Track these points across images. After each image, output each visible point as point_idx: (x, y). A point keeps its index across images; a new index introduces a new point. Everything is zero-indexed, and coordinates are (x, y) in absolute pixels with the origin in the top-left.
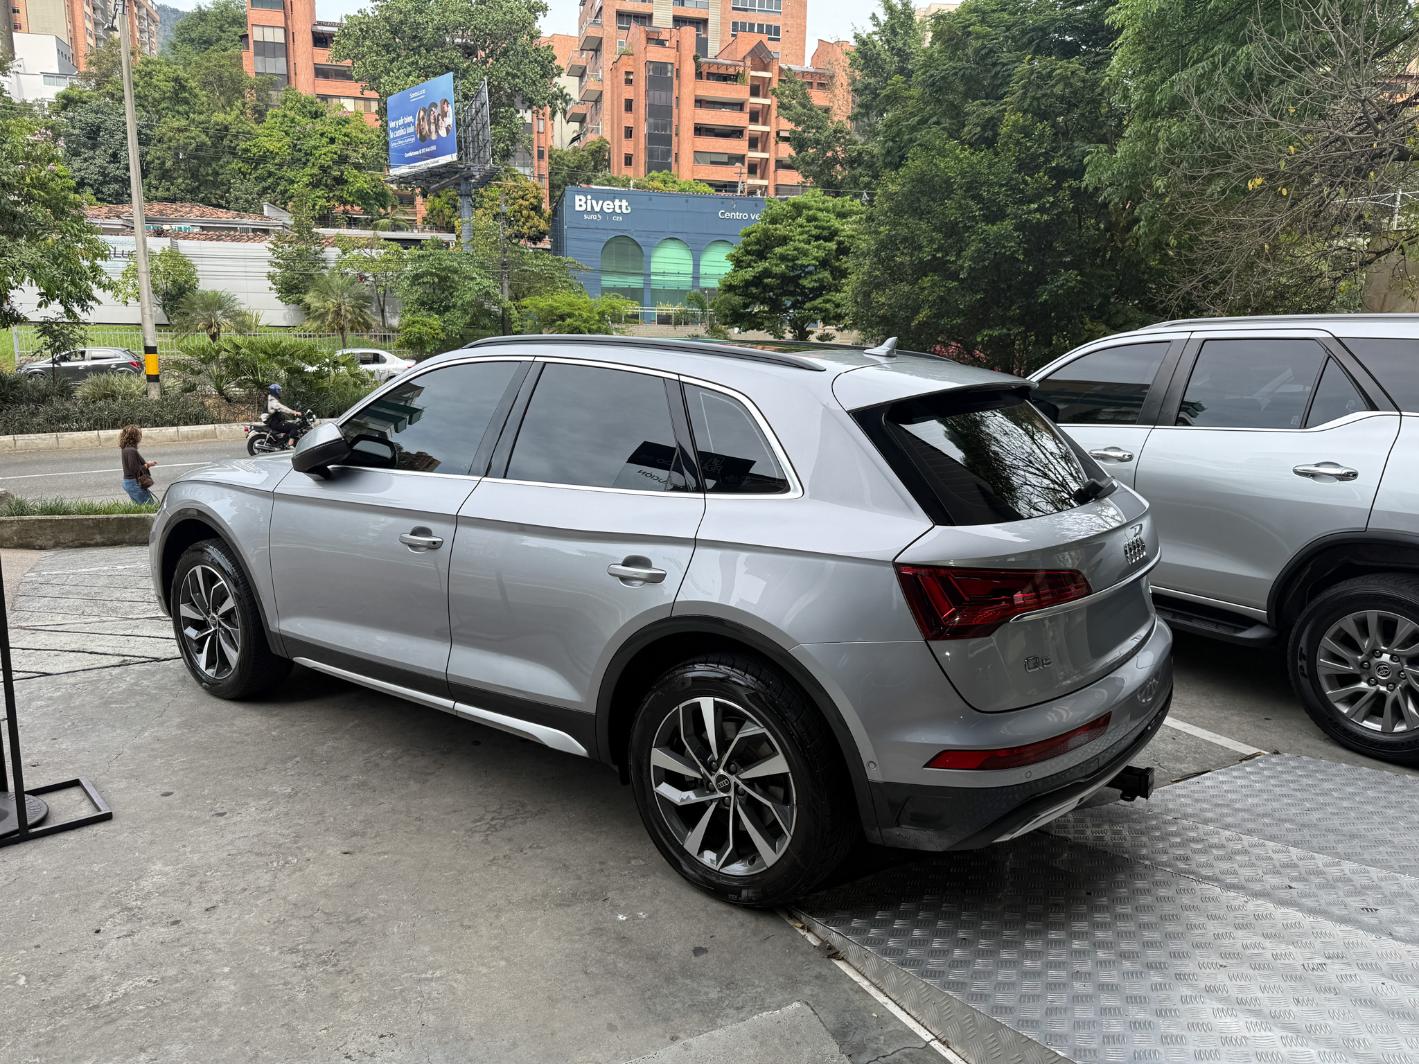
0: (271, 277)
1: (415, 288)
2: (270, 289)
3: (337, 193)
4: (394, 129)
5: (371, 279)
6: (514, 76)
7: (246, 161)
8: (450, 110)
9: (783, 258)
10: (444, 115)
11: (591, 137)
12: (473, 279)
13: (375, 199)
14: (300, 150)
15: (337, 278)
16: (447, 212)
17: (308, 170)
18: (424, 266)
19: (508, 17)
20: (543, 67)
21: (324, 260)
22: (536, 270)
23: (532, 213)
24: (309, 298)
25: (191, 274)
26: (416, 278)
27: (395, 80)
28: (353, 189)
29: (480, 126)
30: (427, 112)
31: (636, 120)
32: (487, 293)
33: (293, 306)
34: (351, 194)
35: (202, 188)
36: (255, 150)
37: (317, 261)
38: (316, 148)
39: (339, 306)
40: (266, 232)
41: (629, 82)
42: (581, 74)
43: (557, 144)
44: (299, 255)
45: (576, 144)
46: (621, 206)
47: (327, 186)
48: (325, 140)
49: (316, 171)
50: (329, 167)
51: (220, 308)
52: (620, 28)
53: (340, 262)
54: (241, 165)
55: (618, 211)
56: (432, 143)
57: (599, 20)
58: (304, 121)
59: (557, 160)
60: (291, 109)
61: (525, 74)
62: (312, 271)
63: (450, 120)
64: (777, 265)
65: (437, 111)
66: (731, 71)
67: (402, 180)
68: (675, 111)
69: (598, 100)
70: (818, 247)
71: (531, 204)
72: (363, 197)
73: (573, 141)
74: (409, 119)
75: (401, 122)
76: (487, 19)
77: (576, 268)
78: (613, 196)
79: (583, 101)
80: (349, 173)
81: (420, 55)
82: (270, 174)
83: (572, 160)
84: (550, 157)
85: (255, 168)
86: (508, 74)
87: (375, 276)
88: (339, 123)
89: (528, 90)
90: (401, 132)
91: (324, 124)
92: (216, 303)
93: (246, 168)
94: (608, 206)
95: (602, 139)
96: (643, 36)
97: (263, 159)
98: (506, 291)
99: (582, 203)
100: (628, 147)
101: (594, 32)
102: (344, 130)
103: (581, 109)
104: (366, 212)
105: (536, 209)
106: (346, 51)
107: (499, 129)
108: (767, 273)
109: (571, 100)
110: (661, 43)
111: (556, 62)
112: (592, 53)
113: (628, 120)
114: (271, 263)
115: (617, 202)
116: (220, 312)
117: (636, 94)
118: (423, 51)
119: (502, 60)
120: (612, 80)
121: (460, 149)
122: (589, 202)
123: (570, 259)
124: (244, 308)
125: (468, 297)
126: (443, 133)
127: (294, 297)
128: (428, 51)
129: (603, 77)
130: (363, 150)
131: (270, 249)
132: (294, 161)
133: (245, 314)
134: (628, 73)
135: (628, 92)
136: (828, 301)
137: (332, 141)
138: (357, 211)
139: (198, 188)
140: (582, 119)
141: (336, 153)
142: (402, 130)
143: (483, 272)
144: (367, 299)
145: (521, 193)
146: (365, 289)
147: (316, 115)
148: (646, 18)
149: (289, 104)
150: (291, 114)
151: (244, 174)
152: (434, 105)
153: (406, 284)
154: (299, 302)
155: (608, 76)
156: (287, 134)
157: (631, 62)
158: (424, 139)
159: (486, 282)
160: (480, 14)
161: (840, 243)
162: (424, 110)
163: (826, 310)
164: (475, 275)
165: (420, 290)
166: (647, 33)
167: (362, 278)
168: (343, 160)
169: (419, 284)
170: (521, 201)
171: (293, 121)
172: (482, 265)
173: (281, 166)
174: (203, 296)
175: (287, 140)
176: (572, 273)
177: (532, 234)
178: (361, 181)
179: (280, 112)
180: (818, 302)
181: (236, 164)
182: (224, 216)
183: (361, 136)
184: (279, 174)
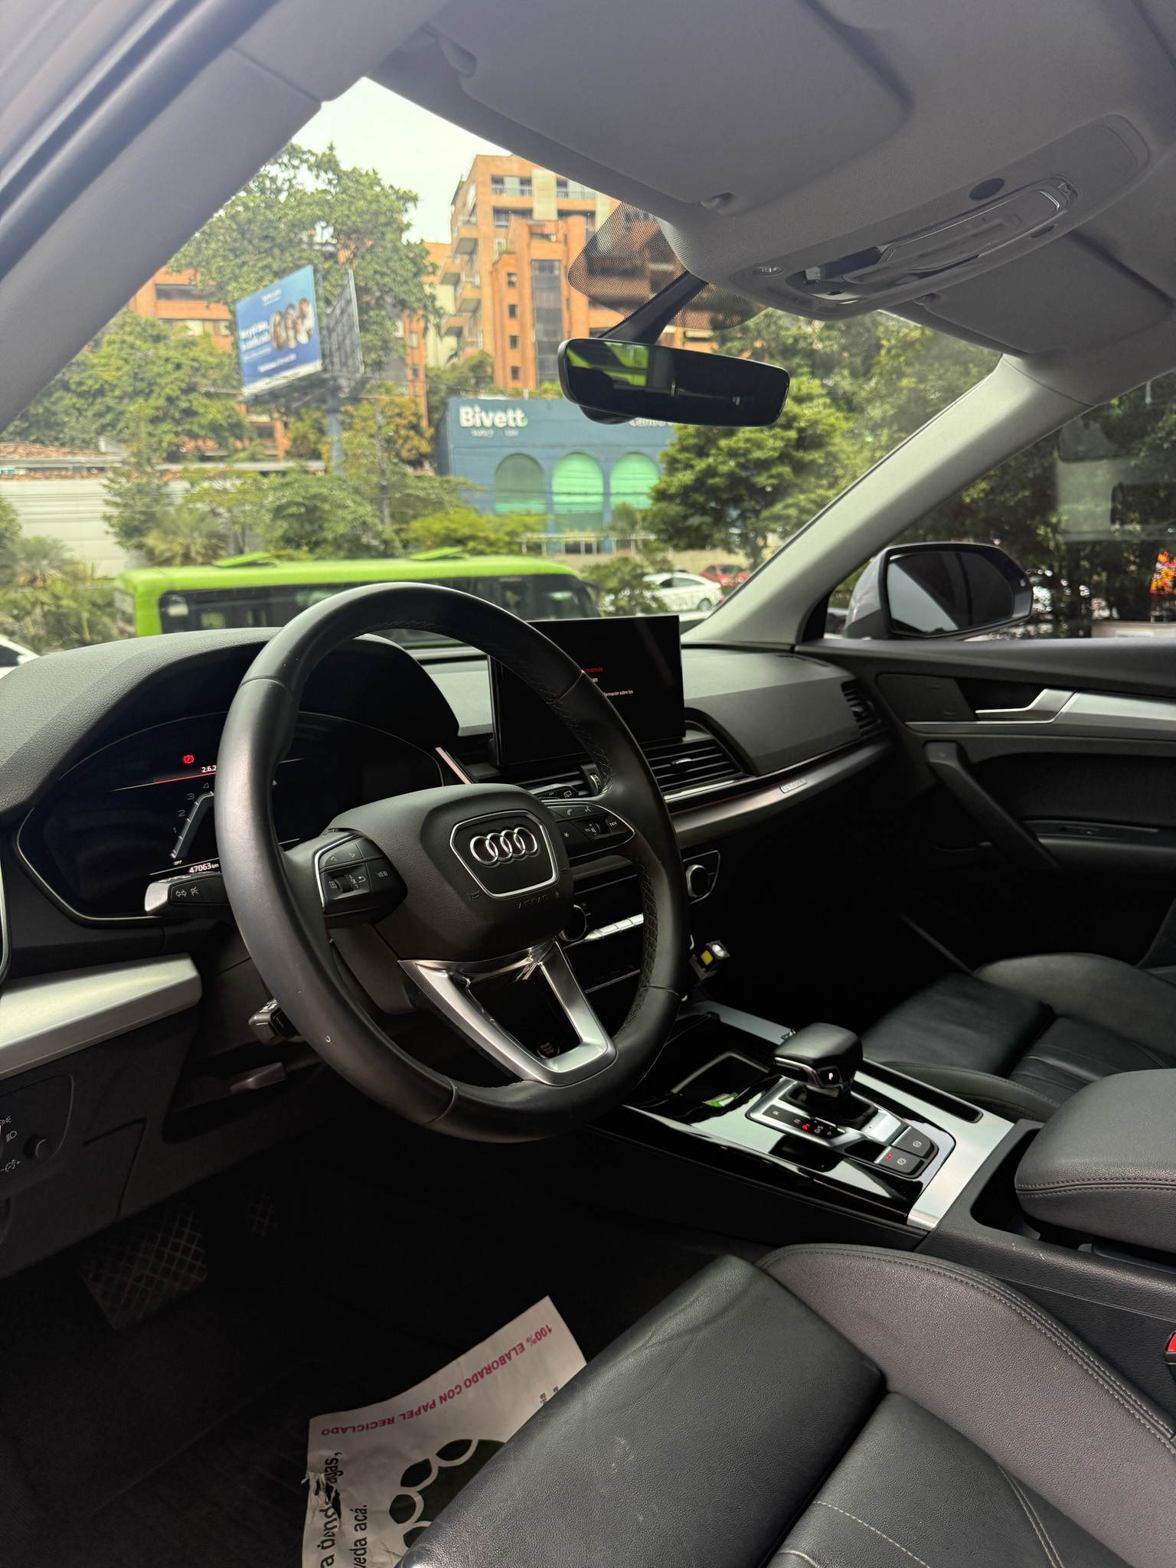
0: (107, 518)
1: (279, 522)
2: (107, 533)
3: (187, 427)
4: (246, 340)
5: (226, 515)
6: (383, 274)
7: (81, 395)
8: (310, 310)
9: (732, 453)
10: (303, 316)
11: (470, 351)
12: (347, 507)
13: (228, 431)
14: (142, 380)
15: (186, 516)
16: (312, 437)
17: (152, 402)
18: (287, 496)
19: (374, 206)
20: (415, 263)
21: (168, 495)
22: (421, 494)
23: (412, 433)
24: (152, 540)
25: (12, 520)
26: (279, 512)
27: (245, 286)
28: (204, 421)
29: (346, 329)
30: (284, 316)
31: (522, 326)
32: (364, 523)
33: (135, 553)
34: (202, 427)
35: (33, 430)
36: (90, 382)
37: (160, 496)
38: (160, 375)
39: (188, 548)
40: (102, 470)
41: (511, 284)
42: (455, 280)
43: (431, 362)
44: (140, 491)
45: (455, 360)
46: (515, 417)
47: (173, 418)
48: (170, 367)
49: (161, 402)
50: (177, 398)
51: (45, 557)
52: (498, 226)
53: (190, 498)
54: (75, 400)
55: (512, 424)
56: (290, 351)
57: (473, 219)
58: (144, 346)
59: (433, 379)
60: (131, 333)
61: (394, 272)
62: (156, 509)
63: (310, 322)
64: (724, 463)
65: (294, 314)
66: (628, 265)
67: (258, 402)
68: (565, 315)
69: (476, 309)
70: (774, 437)
71: (410, 422)
72: (215, 429)
73: (451, 357)
74: (263, 326)
75: (253, 330)
76: (350, 210)
77: (468, 490)
78: (503, 407)
79: (460, 310)
80: (198, 402)
81: (273, 257)
82: (109, 409)
83: (451, 378)
84: (427, 376)
85: (92, 404)
86: (376, 272)
87: (230, 510)
88: (185, 346)
89: (399, 290)
90: (255, 342)
91: (168, 347)
92: (41, 551)
93: (80, 403)
94: (500, 419)
95: (483, 352)
96: (525, 232)
97: (101, 392)
98: (388, 520)
99: (470, 416)
100: (513, 358)
101: (467, 233)
102: (191, 354)
103: (456, 322)
104: (221, 446)
105: (415, 427)
106: (188, 259)
107: (369, 337)
108: (711, 472)
109: (444, 313)
110: (546, 237)
111: (431, 259)
112: (466, 257)
113: (513, 328)
114: (108, 503)
115: (511, 413)
116: (45, 562)
117: (521, 297)
118: (276, 251)
119: (368, 257)
120: (492, 285)
121: (324, 356)
122: (477, 416)
123: (461, 479)
124: (76, 555)
125: (342, 529)
126: (303, 338)
127: (135, 541)
128: (282, 251)
129: (480, 282)
130: (213, 374)
131: (105, 486)
132: (136, 394)
133: (78, 563)
134: (510, 275)
135: (511, 297)
136: (787, 507)
137: (178, 366)
138: (210, 446)
139: (28, 428)
140: (458, 333)
141: (183, 380)
142: (255, 338)
143: (358, 499)
144: (221, 537)
145: (397, 410)
146: (220, 525)
147: (157, 339)
148: (526, 213)
149: (128, 329)
150: (130, 339)
151: (79, 410)
152: (291, 306)
153: (267, 517)
154: (140, 547)
155: (487, 281)
156: (126, 361)
157: (513, 261)
158: (281, 349)
159: (361, 510)
160: (341, 205)
161: (801, 430)
162: (281, 314)
163: (788, 517)
164: (349, 503)
165: (285, 525)
166: (530, 227)
167: (214, 513)
168: (190, 389)
169: (284, 517)
170: (398, 420)
171: (132, 346)
172: (357, 491)
173: (121, 398)
174: (25, 544)
175: (126, 368)
176: (465, 495)
177: (412, 457)
178: (213, 412)
179: (118, 338)
180: (778, 508)
181: (69, 400)
182: (53, 455)
183: (211, 359)
184: (120, 408)
